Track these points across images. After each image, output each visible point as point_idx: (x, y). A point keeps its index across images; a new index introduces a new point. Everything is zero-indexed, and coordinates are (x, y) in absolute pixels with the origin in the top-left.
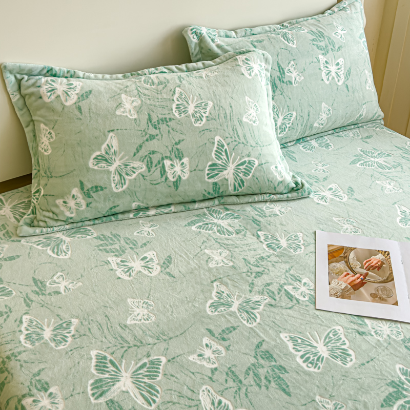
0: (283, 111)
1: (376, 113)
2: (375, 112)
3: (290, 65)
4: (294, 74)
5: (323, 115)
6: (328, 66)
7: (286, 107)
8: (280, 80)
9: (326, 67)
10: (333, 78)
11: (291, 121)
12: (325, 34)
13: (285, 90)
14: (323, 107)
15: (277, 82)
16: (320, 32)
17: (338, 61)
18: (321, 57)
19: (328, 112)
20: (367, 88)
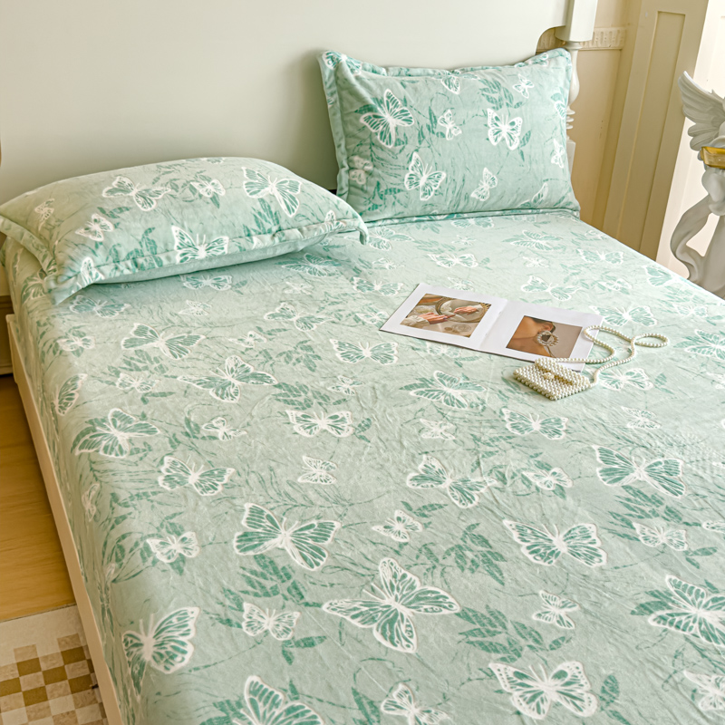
0: (428, 168)
1: (564, 198)
2: (561, 196)
3: (445, 114)
4: (449, 126)
5: (484, 183)
6: (498, 123)
7: (433, 163)
8: (429, 129)
9: (496, 124)
10: (503, 139)
11: (439, 184)
12: (503, 85)
13: (434, 143)
14: (484, 174)
15: (426, 131)
16: (495, 82)
17: (514, 120)
18: (490, 111)
19: (491, 182)
20: (553, 161)
